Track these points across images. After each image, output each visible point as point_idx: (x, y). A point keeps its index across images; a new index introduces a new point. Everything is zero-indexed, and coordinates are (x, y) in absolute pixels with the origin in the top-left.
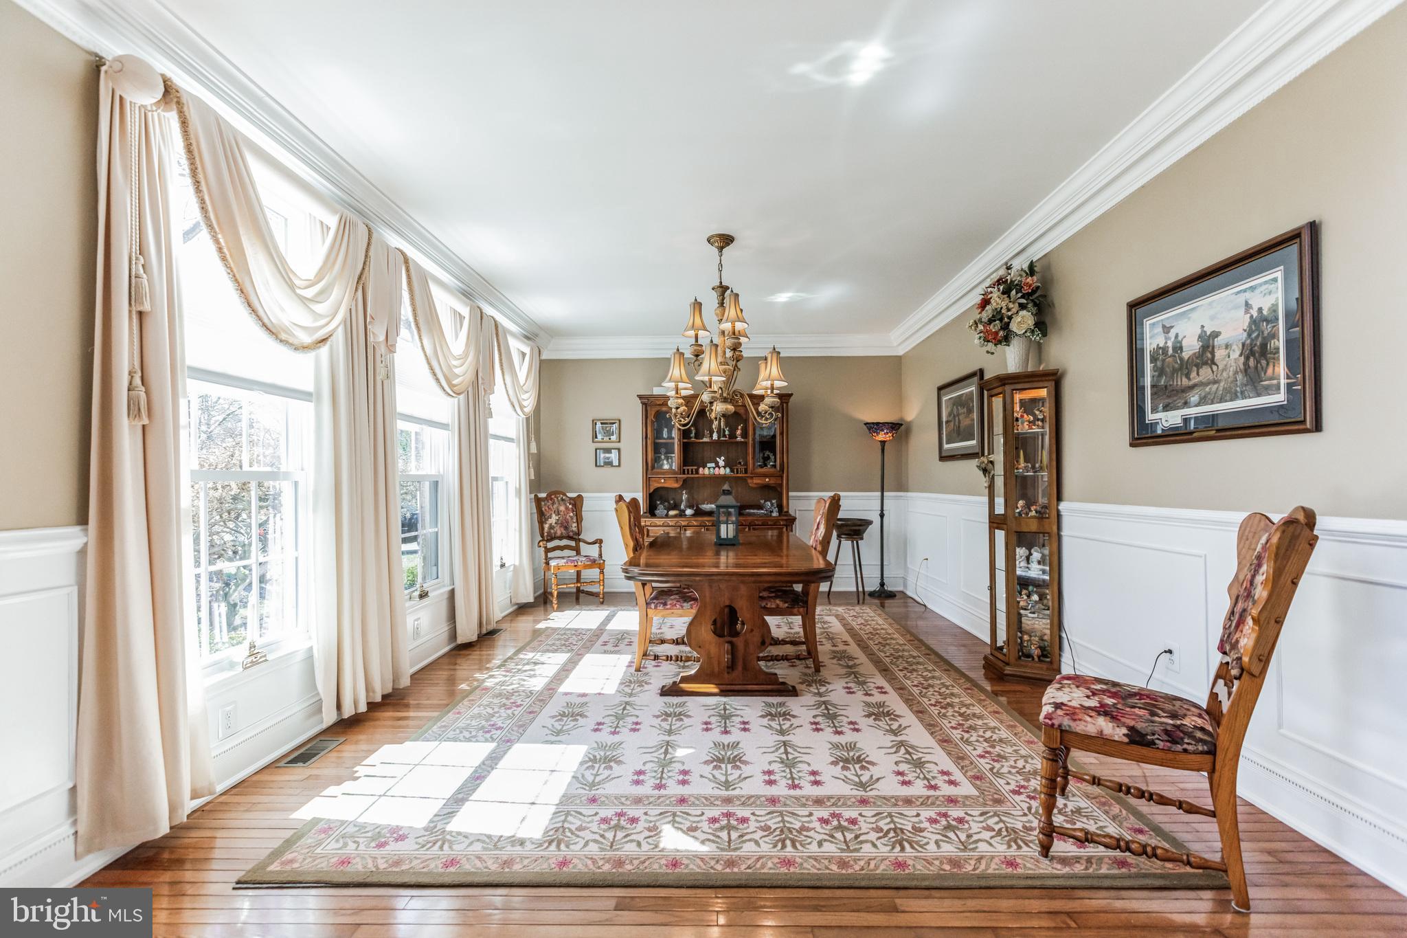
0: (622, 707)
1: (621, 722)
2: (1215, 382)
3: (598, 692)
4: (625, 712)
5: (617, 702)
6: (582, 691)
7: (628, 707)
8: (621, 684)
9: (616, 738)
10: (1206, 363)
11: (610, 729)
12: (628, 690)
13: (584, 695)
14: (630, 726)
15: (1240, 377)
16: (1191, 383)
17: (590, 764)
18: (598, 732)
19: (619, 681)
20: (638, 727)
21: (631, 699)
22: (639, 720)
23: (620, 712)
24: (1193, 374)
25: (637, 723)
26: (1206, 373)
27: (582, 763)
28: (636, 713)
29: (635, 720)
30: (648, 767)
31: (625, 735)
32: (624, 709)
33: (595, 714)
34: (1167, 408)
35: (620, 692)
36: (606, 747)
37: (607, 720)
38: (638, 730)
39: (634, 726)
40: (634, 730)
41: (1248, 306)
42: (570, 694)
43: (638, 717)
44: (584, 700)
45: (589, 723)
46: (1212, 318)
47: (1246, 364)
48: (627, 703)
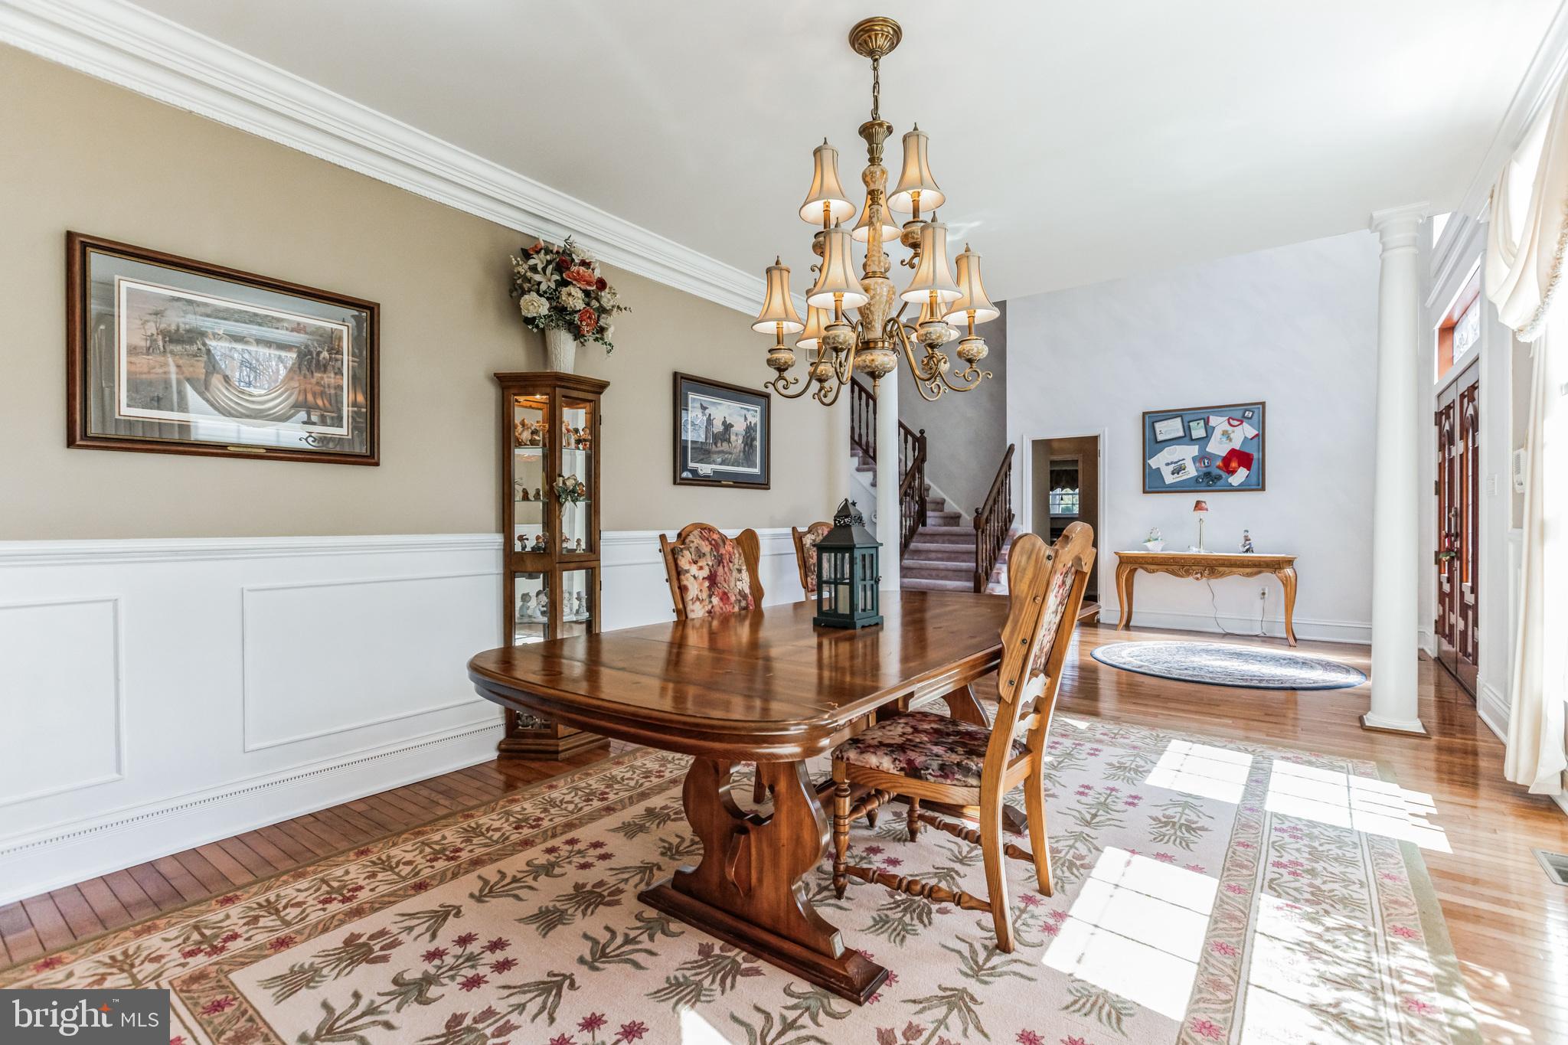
0: (1097, 819)
1: (1102, 799)
2: (731, 453)
3: (1137, 857)
4: (1093, 811)
5: (1104, 830)
6: (1166, 866)
7: (1088, 817)
8: (1089, 867)
9: (1111, 784)
10: (725, 440)
11: (1119, 795)
12: (1082, 849)
13: (1163, 857)
14: (1091, 792)
15: (742, 454)
16: (717, 449)
17: (1140, 769)
18: (1133, 794)
19: (1094, 872)
20: (1082, 790)
21: (1078, 829)
22: (1079, 797)
23: (1101, 812)
24: (719, 445)
25: (1082, 794)
26: (725, 446)
27: (1149, 771)
28: (1079, 807)
29: (1083, 799)
30: (1083, 756)
31: (1100, 785)
32: (1095, 816)
33: (1139, 820)
34: (701, 461)
35: (1097, 849)
36: (1123, 779)
37: (1120, 806)
38: (1083, 786)
39: (1087, 791)
40: (1088, 787)
41: (746, 419)
42: (1188, 867)
43: (1078, 801)
44: (1161, 848)
45: (1144, 809)
46: (730, 415)
47: (744, 448)
48: (1088, 824)
